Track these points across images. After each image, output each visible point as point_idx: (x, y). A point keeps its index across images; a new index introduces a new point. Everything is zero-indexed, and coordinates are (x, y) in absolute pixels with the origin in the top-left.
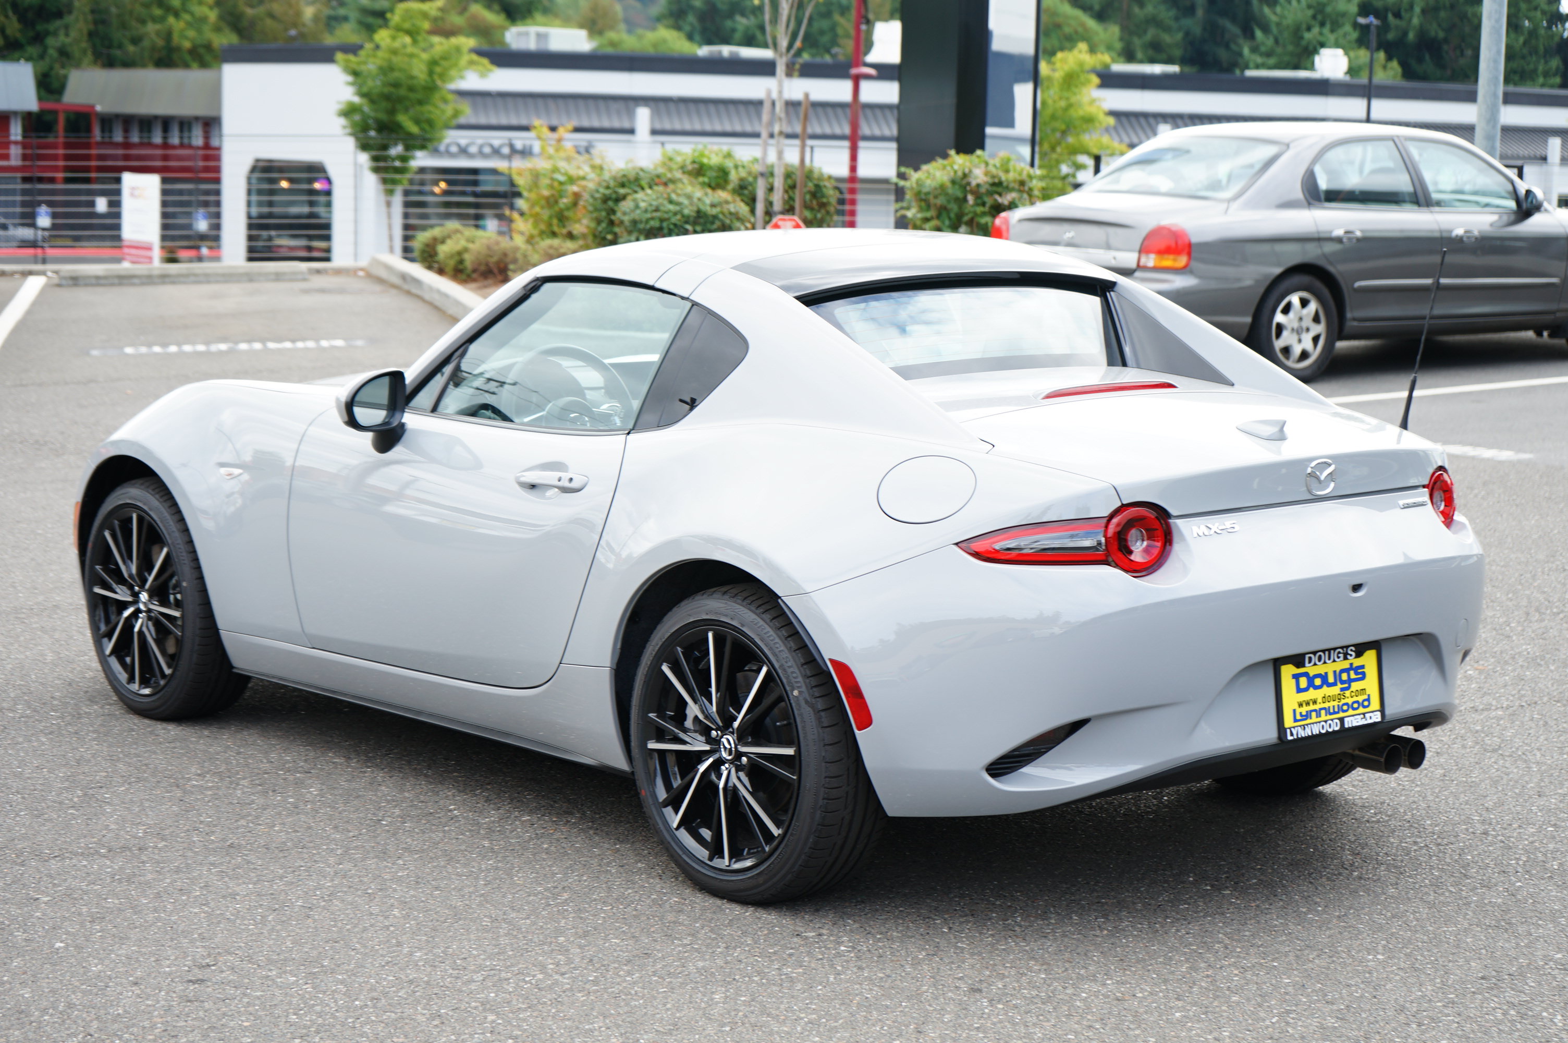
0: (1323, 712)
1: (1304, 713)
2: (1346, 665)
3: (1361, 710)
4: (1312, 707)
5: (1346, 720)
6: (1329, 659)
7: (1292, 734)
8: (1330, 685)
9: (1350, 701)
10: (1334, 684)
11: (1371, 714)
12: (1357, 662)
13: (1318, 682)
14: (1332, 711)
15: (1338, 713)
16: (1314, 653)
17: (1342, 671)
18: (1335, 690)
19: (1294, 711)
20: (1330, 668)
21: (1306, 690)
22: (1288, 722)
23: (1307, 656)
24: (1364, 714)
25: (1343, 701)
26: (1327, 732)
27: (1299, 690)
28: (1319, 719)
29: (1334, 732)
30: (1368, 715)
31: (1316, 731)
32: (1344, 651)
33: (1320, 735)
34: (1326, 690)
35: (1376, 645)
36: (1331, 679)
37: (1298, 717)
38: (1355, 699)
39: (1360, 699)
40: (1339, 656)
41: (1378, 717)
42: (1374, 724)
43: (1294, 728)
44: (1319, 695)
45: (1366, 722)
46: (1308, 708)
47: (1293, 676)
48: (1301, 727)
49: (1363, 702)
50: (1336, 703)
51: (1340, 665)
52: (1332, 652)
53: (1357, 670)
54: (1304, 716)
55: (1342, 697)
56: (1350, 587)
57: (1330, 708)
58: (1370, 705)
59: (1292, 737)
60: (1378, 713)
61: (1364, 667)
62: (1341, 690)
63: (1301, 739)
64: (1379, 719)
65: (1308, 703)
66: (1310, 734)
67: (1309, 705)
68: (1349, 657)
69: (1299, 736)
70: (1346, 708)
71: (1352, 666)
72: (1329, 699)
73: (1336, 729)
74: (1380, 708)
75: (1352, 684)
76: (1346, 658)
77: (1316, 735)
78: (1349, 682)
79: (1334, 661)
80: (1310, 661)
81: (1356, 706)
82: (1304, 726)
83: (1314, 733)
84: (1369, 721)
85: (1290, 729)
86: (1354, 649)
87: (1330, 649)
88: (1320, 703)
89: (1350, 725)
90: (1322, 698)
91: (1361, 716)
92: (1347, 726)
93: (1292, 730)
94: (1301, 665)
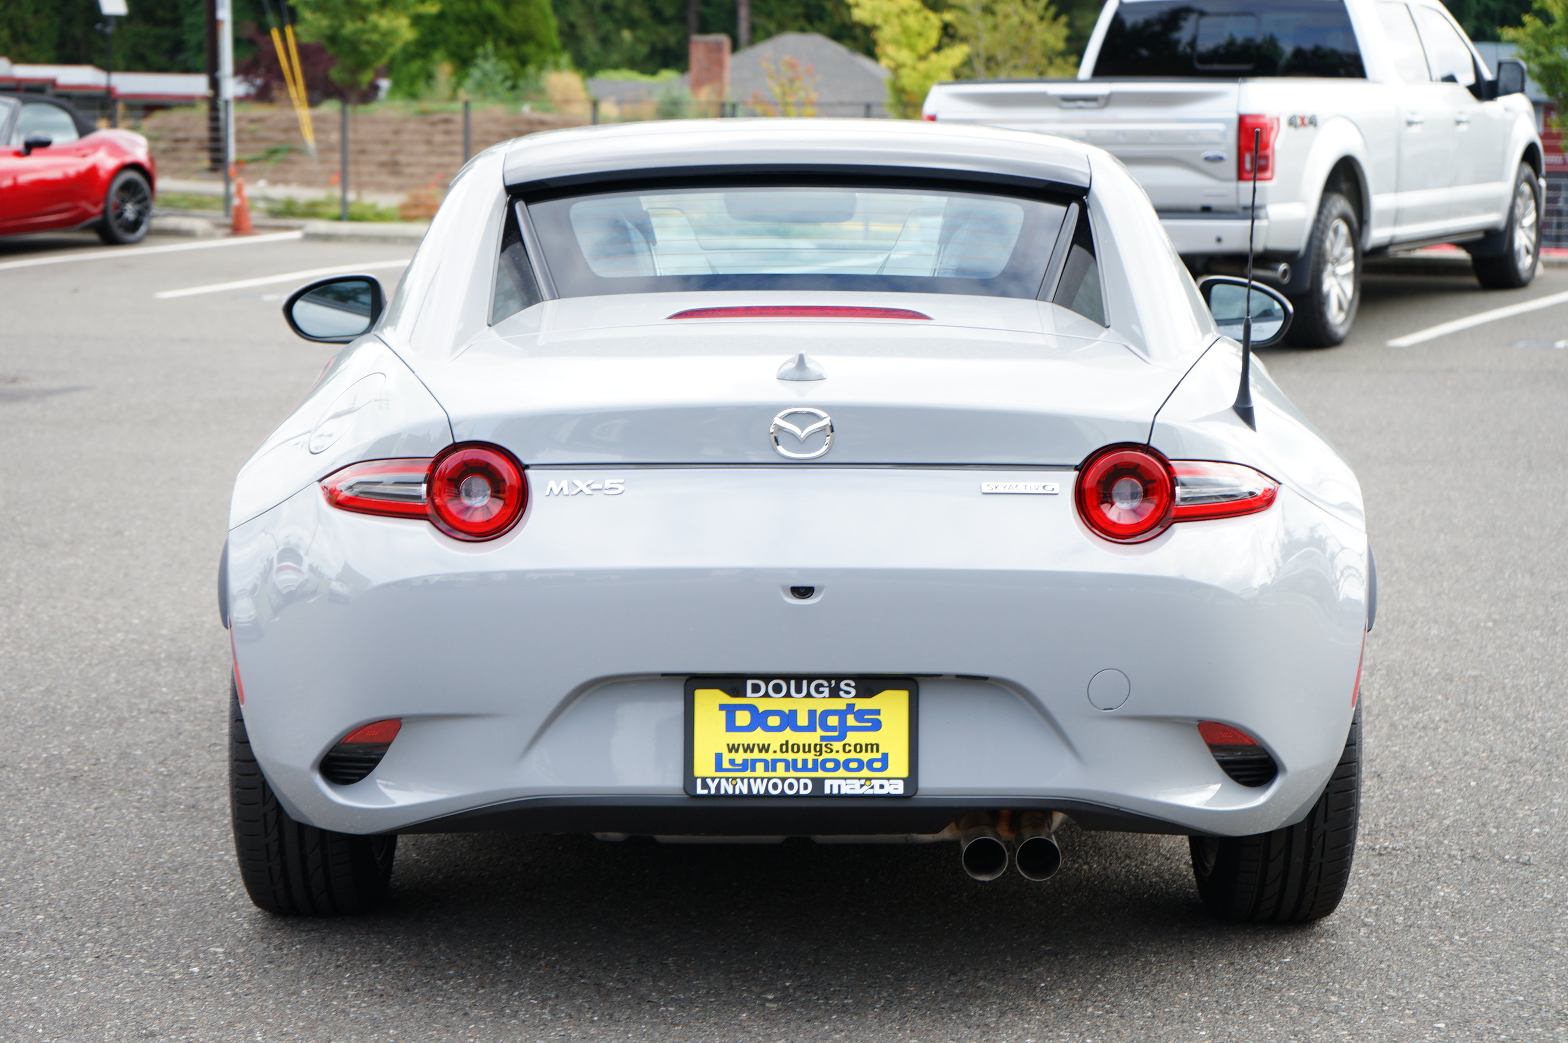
0: (781, 766)
1: (739, 761)
2: (838, 704)
4: (756, 755)
5: (827, 784)
6: (799, 690)
7: (705, 786)
8: (797, 729)
9: (842, 757)
10: (811, 728)
11: (884, 782)
12: (862, 704)
13: (774, 721)
14: (800, 765)
15: (815, 769)
16: (767, 678)
17: (827, 713)
18: (813, 738)
19: (719, 757)
20: (801, 706)
21: (748, 729)
22: (703, 766)
23: (749, 683)
24: (868, 779)
25: (825, 756)
26: (783, 796)
27: (731, 726)
28: (770, 774)
29: (797, 796)
30: (876, 783)
31: (758, 788)
32: (833, 682)
33: (767, 796)
34: (789, 735)
35: (909, 683)
36: (802, 720)
37: (726, 765)
38: (853, 755)
39: (865, 757)
40: (821, 689)
41: (898, 788)
42: (889, 796)
43: (713, 779)
44: (775, 740)
45: (870, 792)
46: (749, 756)
47: (722, 707)
48: (727, 779)
49: (871, 762)
50: (810, 757)
51: (822, 703)
52: (805, 683)
53: (860, 715)
54: (738, 765)
55: (824, 749)
56: (784, 588)
57: (795, 761)
58: (885, 767)
59: (705, 792)
60: (901, 783)
61: (878, 712)
62: (823, 738)
63: (726, 796)
64: (900, 791)
65: (749, 749)
66: (745, 792)
67: (752, 751)
68: (842, 693)
69: (722, 792)
70: (830, 765)
71: (850, 707)
72: (796, 748)
73: (802, 792)
74: (905, 774)
75: (849, 734)
76: (835, 693)
77: (758, 796)
78: (843, 729)
79: (809, 695)
80: (756, 689)
81: (853, 765)
82: (734, 779)
83: (755, 792)
84: (877, 791)
85: (704, 780)
86: (853, 684)
87: (799, 678)
88: (775, 752)
89: (835, 791)
90: (782, 745)
91: (863, 782)
92: (827, 791)
93: (709, 781)
94: (738, 693)
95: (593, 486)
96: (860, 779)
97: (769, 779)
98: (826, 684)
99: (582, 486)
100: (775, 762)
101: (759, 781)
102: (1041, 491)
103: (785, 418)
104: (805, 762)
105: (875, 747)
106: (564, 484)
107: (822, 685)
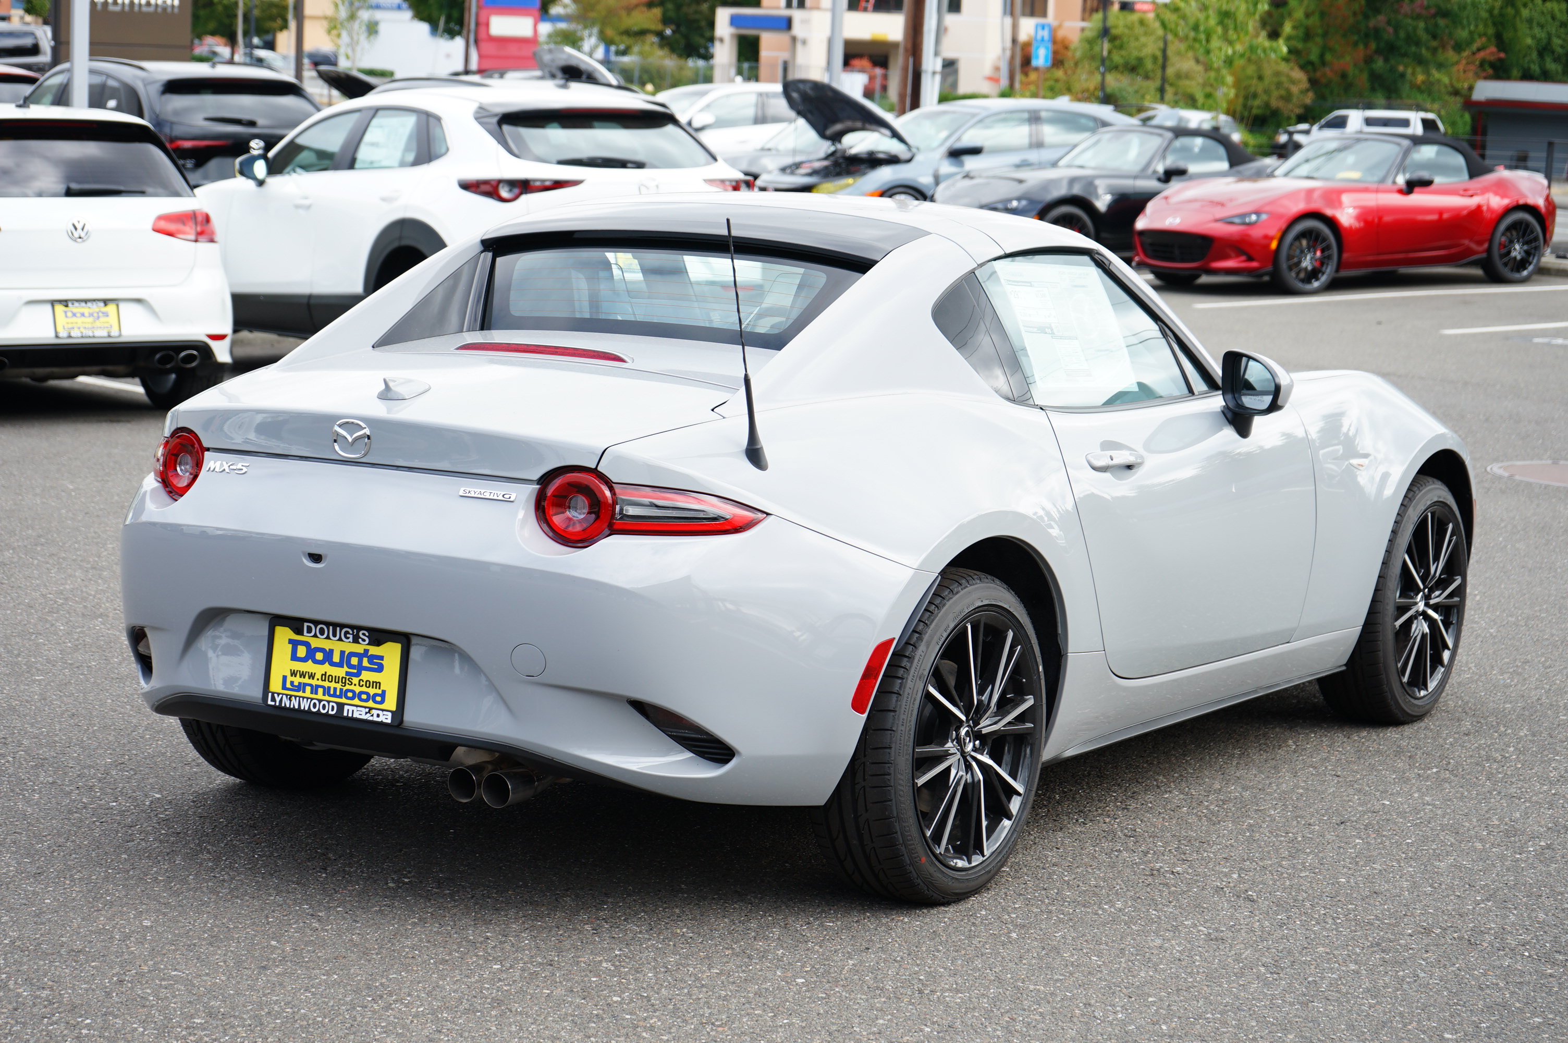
0: (320, 690)
1: (296, 684)
2: (359, 648)
3: (371, 704)
4: (306, 680)
5: (346, 708)
6: (335, 635)
7: (273, 699)
8: (333, 664)
9: (358, 689)
10: (340, 665)
11: (380, 712)
12: (374, 650)
13: (319, 656)
14: (332, 692)
15: (340, 697)
16: (316, 623)
17: (352, 654)
18: (341, 672)
19: (285, 678)
20: (338, 647)
21: (304, 660)
22: (276, 685)
23: (306, 624)
24: (371, 709)
25: (348, 687)
26: (318, 712)
27: (294, 657)
28: (313, 696)
29: (327, 714)
30: (375, 712)
31: (305, 705)
32: (355, 631)
33: (309, 712)
34: (327, 668)
35: (405, 639)
36: (336, 658)
37: (288, 685)
38: (364, 689)
39: (372, 691)
40: (348, 635)
41: (387, 718)
42: (381, 723)
43: (279, 694)
44: (319, 670)
45: (371, 718)
46: (303, 680)
47: (291, 641)
48: (287, 695)
49: (376, 695)
50: (339, 686)
51: (349, 647)
52: (338, 629)
53: (372, 658)
54: (296, 686)
55: (347, 682)
56: (304, 553)
57: (329, 688)
58: (382, 702)
59: (273, 703)
60: (390, 714)
61: (382, 658)
62: (347, 673)
63: (285, 708)
64: (389, 721)
65: (303, 675)
66: (296, 707)
67: (304, 677)
68: (360, 640)
69: (283, 705)
70: (350, 695)
71: (366, 651)
72: (331, 678)
73: (330, 712)
74: (394, 709)
75: (363, 672)
76: (356, 640)
77: (304, 711)
78: (360, 668)
79: (340, 639)
80: (309, 630)
81: (364, 697)
82: (291, 696)
83: (302, 708)
84: (375, 719)
85: (273, 693)
86: (367, 634)
87: (335, 625)
88: (318, 679)
89: (350, 715)
90: (322, 675)
91: (367, 710)
92: (345, 714)
93: (276, 695)
94: (299, 632)
95: (231, 467)
96: (365, 707)
97: (312, 699)
98: (351, 632)
99: (226, 467)
100: (318, 686)
101: (305, 700)
102: (501, 498)
103: (340, 426)
104: (335, 689)
105: (377, 684)
106: (218, 463)
107: (349, 634)
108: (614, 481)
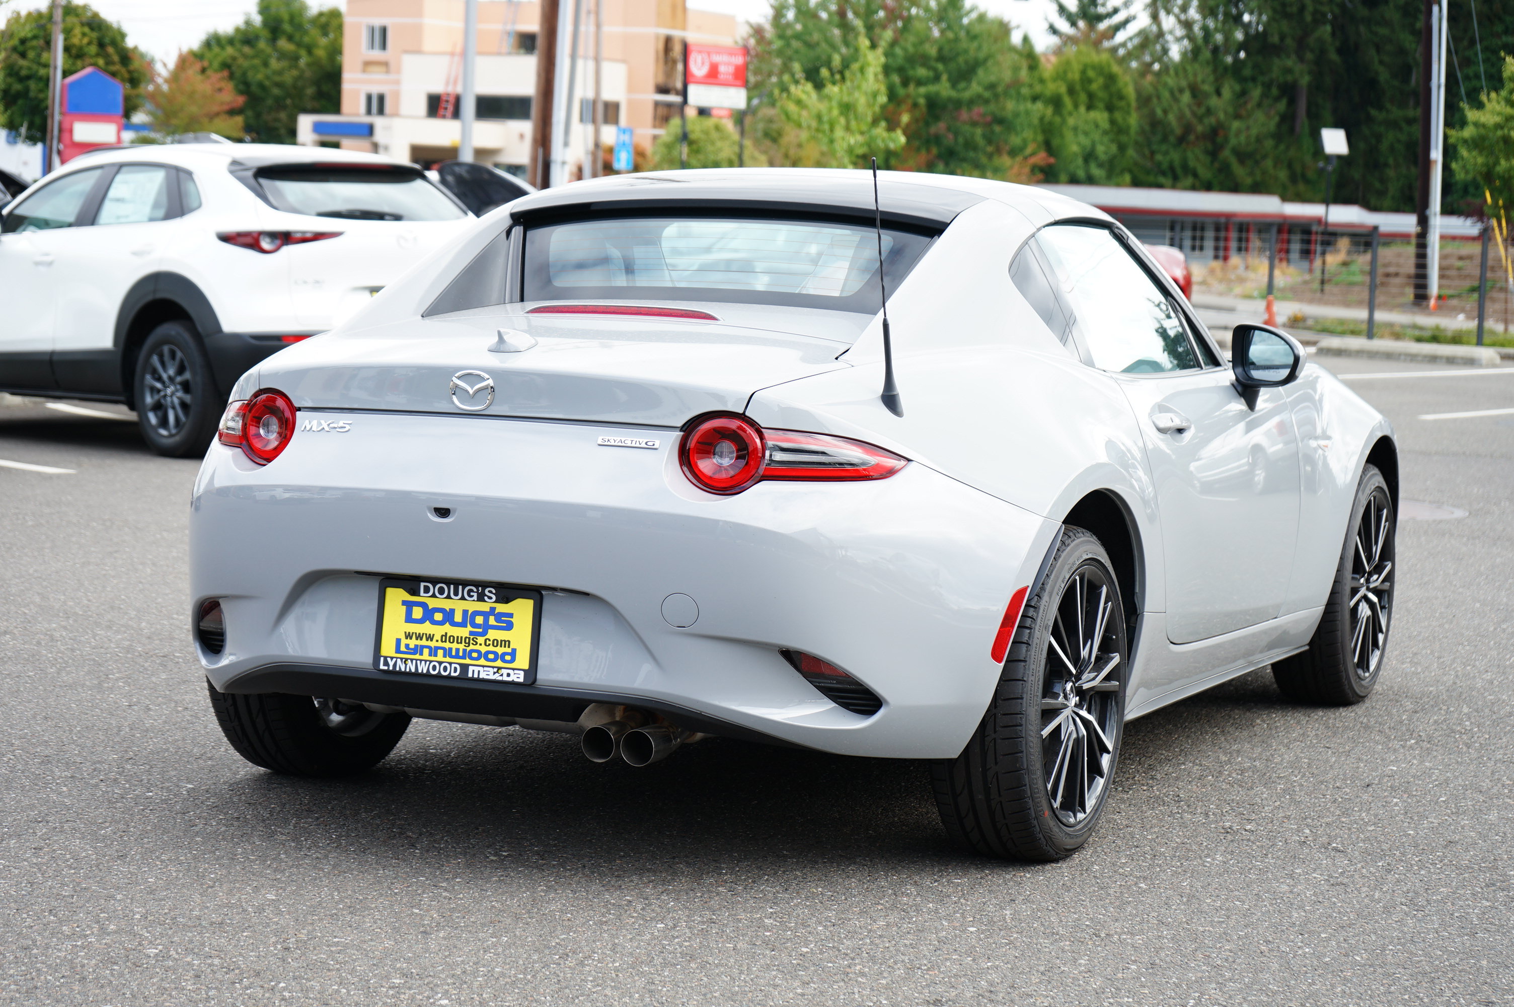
0: (440, 652)
1: (412, 646)
2: (484, 607)
3: (499, 663)
4: (424, 642)
5: (471, 668)
6: (456, 594)
7: (386, 663)
8: (454, 624)
9: (483, 649)
10: (463, 624)
11: (511, 672)
12: (501, 608)
13: (438, 617)
14: (454, 653)
15: (464, 657)
16: (435, 582)
17: (475, 613)
18: (464, 632)
19: (398, 641)
20: (459, 606)
21: (420, 621)
22: (388, 648)
23: (422, 584)
24: (499, 668)
25: (472, 647)
26: (439, 676)
27: (409, 619)
28: (432, 658)
29: (449, 677)
30: (505, 672)
31: (423, 668)
32: (480, 587)
33: (428, 675)
34: (448, 629)
35: (535, 593)
36: (458, 618)
37: (403, 648)
38: (491, 648)
39: (500, 650)
40: (472, 594)
41: (519, 677)
42: (513, 683)
43: (392, 658)
44: (438, 631)
45: (500, 678)
46: (419, 642)
47: (404, 603)
48: (402, 659)
49: (504, 654)
50: (461, 647)
51: (473, 606)
52: (460, 587)
53: (499, 617)
54: (411, 649)
55: (471, 641)
56: (429, 509)
57: (450, 649)
58: (513, 660)
59: (386, 668)
60: (522, 673)
61: (511, 615)
62: (471, 633)
63: (400, 673)
64: (521, 680)
65: (419, 637)
66: (413, 670)
67: (421, 639)
68: (486, 598)
69: (398, 669)
70: (475, 655)
71: (493, 609)
72: (452, 639)
73: (453, 674)
74: (527, 667)
75: (490, 631)
76: (481, 598)
77: (422, 675)
78: (486, 627)
79: (463, 598)
80: (427, 590)
81: (491, 656)
82: (406, 659)
83: (420, 671)
84: (505, 678)
85: (385, 658)
86: (494, 591)
87: (456, 583)
88: (437, 641)
89: (476, 676)
90: (442, 636)
91: (496, 670)
92: (470, 675)
93: (389, 659)
94: (414, 592)
95: (332, 425)
96: (493, 667)
97: (431, 662)
98: (475, 590)
99: (325, 425)
100: (437, 648)
101: (423, 662)
102: (643, 445)
103: (459, 378)
104: (457, 650)
105: (507, 643)
106: (315, 423)
107: (473, 591)
108: (763, 426)
